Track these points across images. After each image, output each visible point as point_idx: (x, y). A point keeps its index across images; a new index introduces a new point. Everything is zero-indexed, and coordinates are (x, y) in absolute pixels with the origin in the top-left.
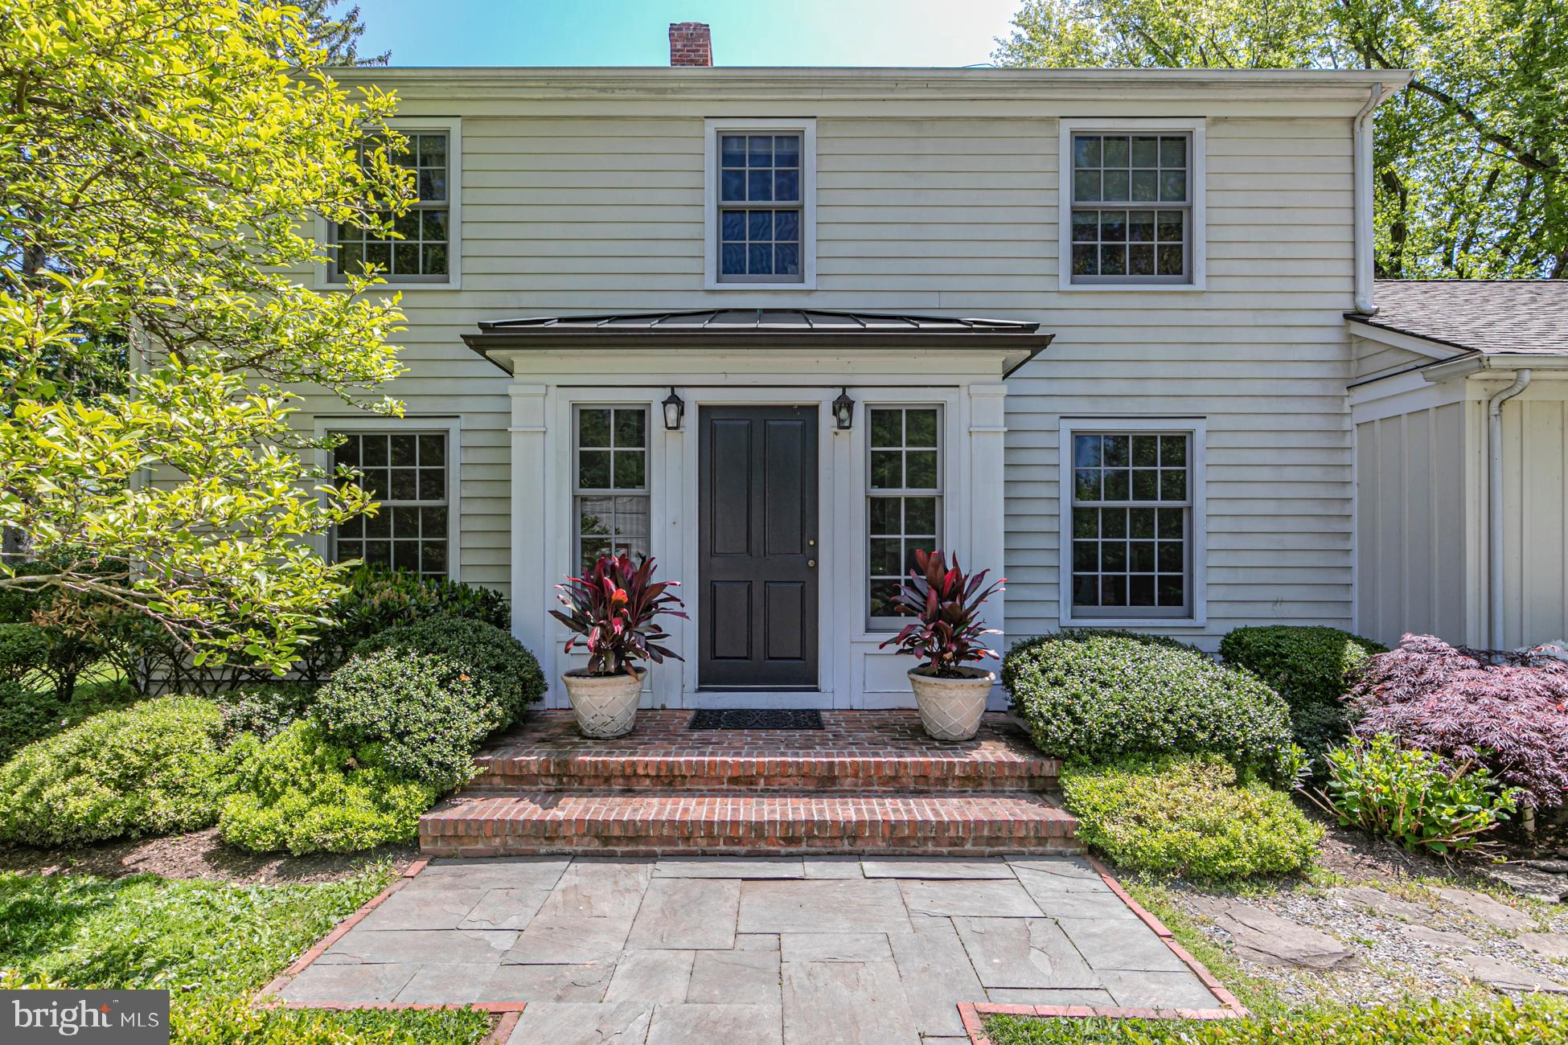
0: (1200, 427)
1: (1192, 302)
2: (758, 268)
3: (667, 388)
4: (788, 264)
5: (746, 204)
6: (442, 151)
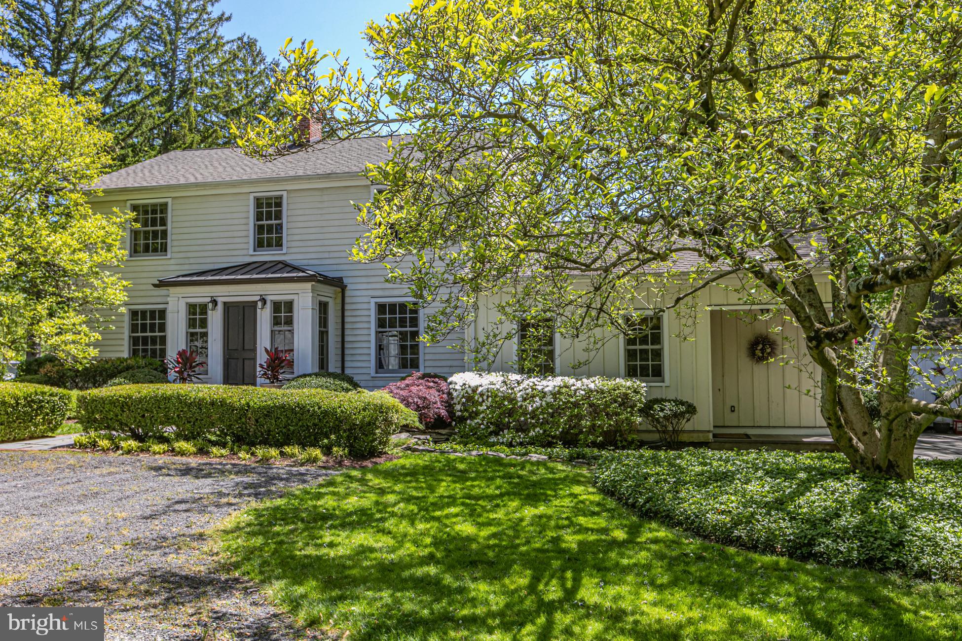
2: (269, 245)
3: (212, 297)
4: (279, 244)
5: (264, 222)
6: (166, 209)
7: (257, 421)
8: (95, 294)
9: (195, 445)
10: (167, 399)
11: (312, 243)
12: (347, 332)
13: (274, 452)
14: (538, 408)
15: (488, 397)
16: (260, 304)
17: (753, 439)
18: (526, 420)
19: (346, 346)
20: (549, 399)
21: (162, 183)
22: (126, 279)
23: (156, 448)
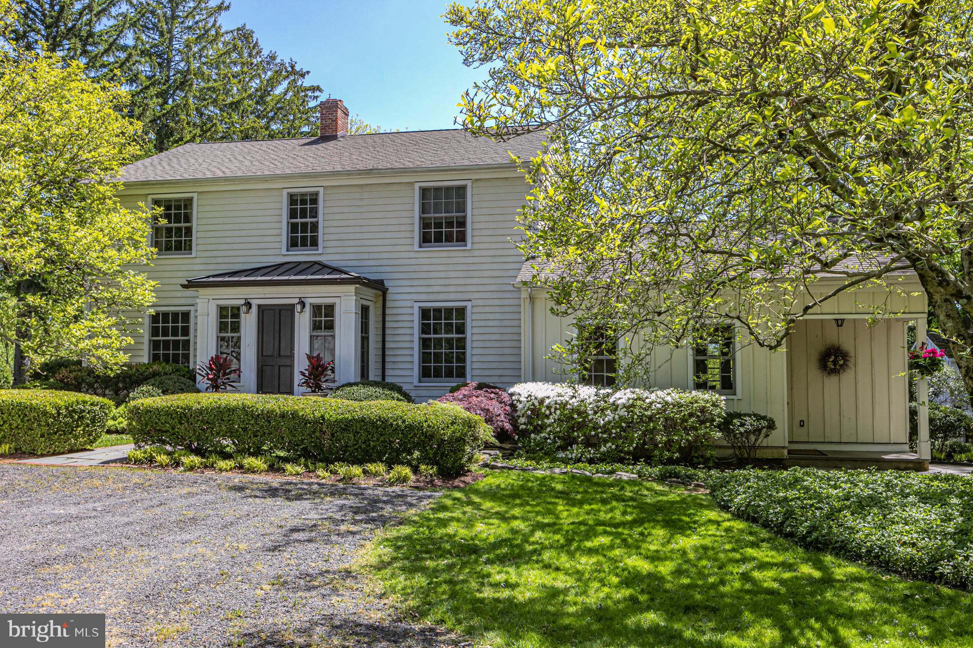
0: (469, 304)
1: (467, 254)
2: (304, 244)
3: (246, 299)
4: (314, 243)
5: (299, 220)
6: (191, 204)
7: (333, 435)
8: (123, 295)
9: (265, 462)
10: (231, 410)
11: (352, 243)
12: (388, 338)
13: (356, 470)
14: (610, 422)
15: (556, 409)
16: (299, 308)
17: (830, 456)
18: (597, 435)
19: (387, 353)
20: (623, 412)
21: (186, 176)
22: (153, 279)
23: (222, 464)
